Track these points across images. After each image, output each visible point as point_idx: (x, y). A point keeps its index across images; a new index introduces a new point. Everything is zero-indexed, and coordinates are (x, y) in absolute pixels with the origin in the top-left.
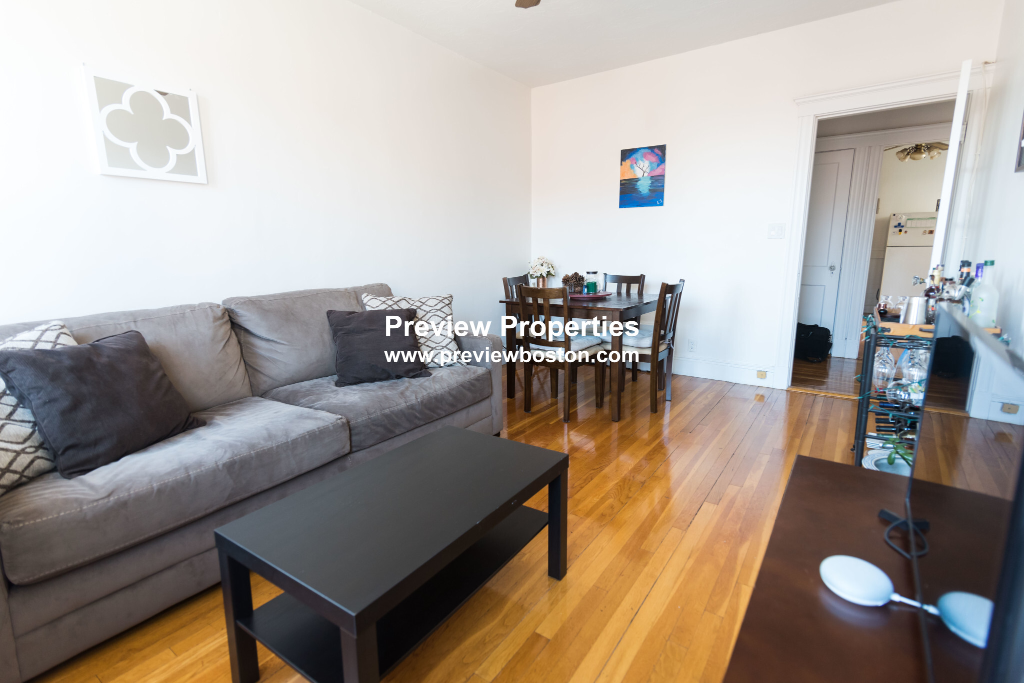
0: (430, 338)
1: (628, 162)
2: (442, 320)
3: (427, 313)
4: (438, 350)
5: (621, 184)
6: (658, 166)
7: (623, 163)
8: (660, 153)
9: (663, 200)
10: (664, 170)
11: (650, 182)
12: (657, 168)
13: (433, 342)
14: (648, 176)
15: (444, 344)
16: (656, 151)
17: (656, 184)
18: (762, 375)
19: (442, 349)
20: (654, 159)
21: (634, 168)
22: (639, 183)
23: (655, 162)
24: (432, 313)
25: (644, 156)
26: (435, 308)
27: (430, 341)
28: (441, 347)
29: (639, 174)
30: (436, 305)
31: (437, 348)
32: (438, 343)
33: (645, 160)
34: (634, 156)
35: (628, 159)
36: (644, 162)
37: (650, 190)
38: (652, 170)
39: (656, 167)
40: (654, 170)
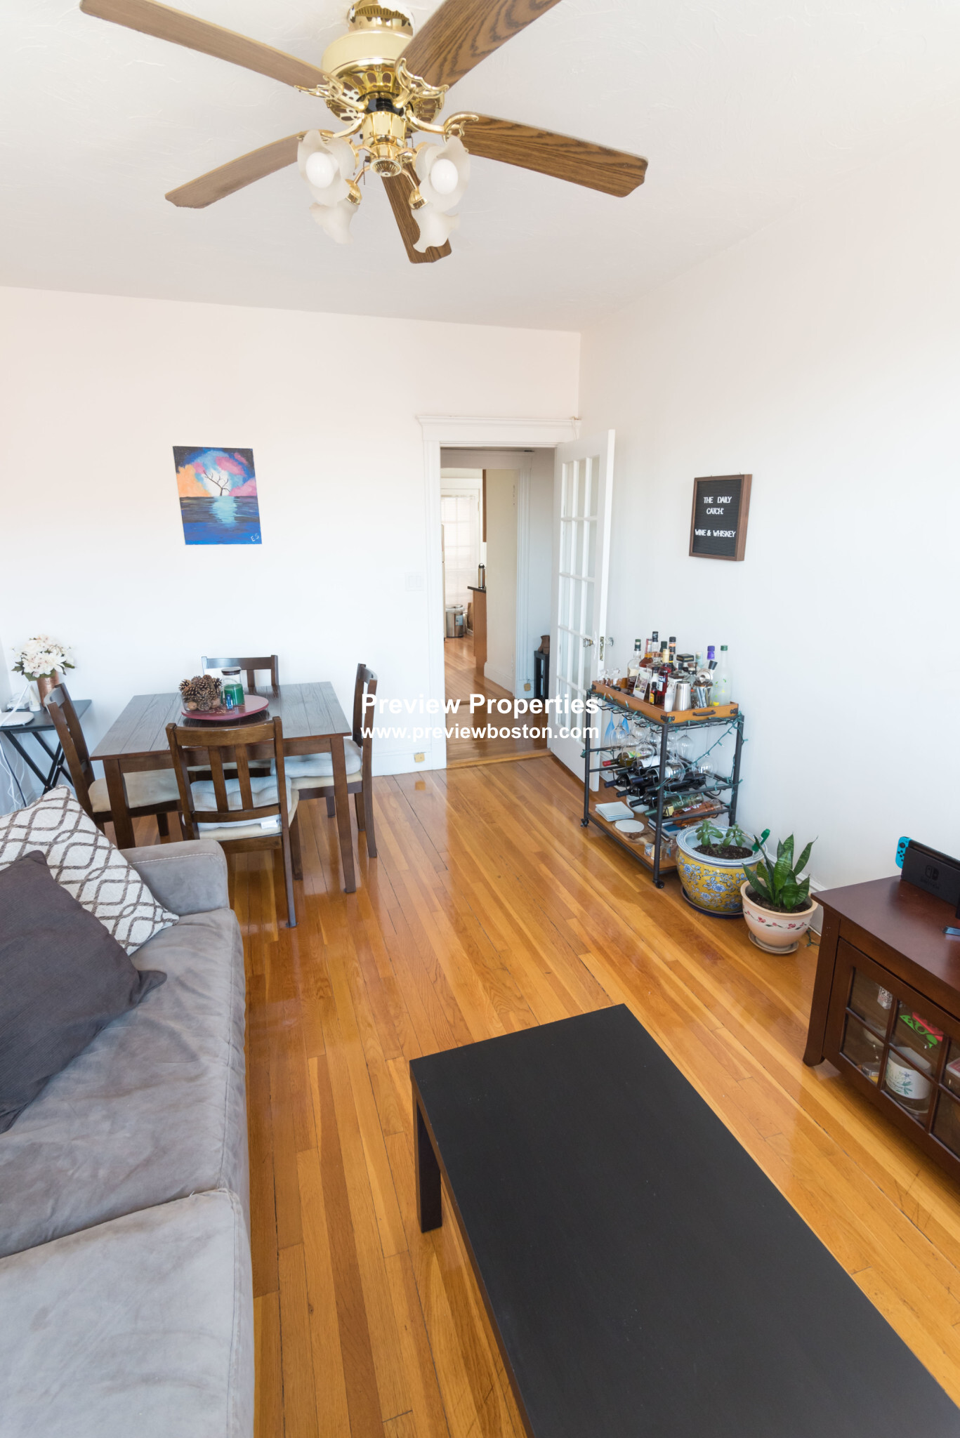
0: (96, 898)
1: (189, 469)
2: (95, 850)
3: (51, 845)
4: (129, 915)
5: (182, 506)
6: (245, 481)
7: (181, 469)
8: (243, 460)
9: (259, 534)
10: (255, 488)
11: (235, 505)
12: (243, 485)
13: (109, 904)
14: (230, 495)
15: (131, 898)
16: (238, 456)
17: (246, 509)
18: (419, 757)
19: (134, 910)
20: (236, 469)
21: (202, 479)
22: (215, 505)
23: (238, 474)
24: (63, 841)
25: (218, 462)
26: (62, 828)
27: (101, 904)
28: (131, 908)
29: (214, 491)
30: (61, 822)
31: (125, 913)
32: (121, 902)
33: (220, 469)
34: (199, 460)
35: (188, 463)
36: (219, 472)
37: (236, 518)
38: (235, 487)
39: (241, 482)
40: (238, 488)
